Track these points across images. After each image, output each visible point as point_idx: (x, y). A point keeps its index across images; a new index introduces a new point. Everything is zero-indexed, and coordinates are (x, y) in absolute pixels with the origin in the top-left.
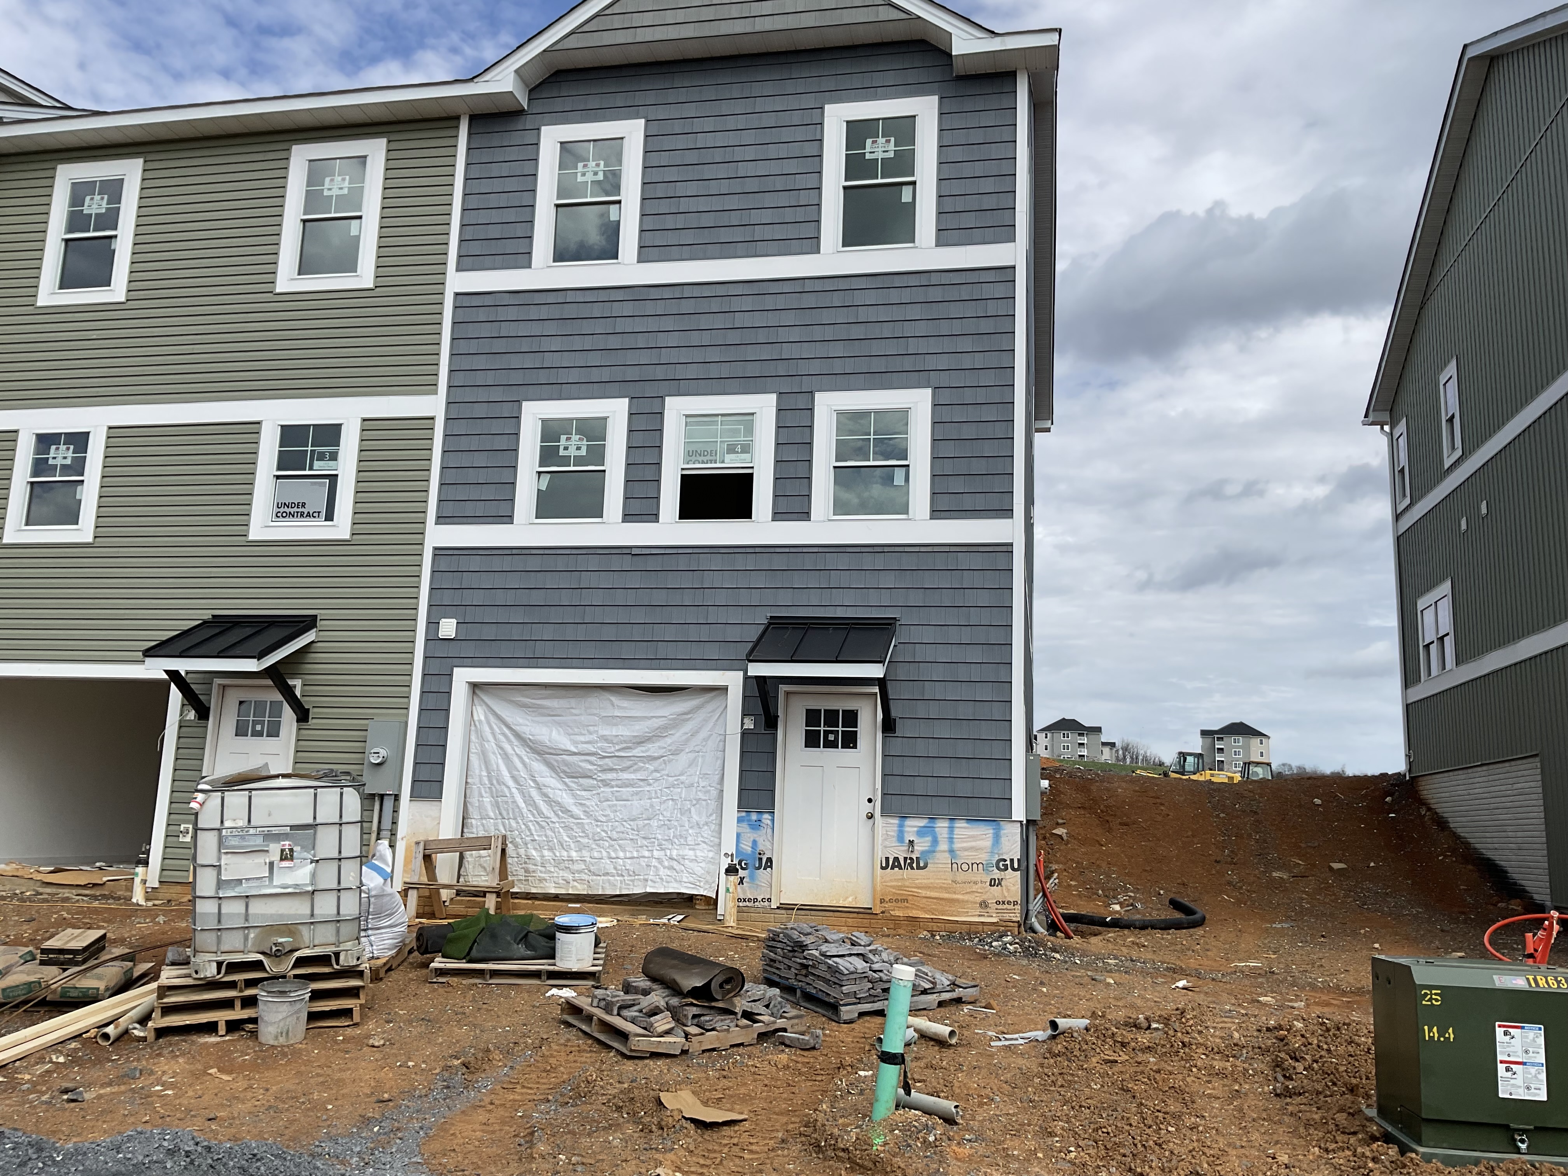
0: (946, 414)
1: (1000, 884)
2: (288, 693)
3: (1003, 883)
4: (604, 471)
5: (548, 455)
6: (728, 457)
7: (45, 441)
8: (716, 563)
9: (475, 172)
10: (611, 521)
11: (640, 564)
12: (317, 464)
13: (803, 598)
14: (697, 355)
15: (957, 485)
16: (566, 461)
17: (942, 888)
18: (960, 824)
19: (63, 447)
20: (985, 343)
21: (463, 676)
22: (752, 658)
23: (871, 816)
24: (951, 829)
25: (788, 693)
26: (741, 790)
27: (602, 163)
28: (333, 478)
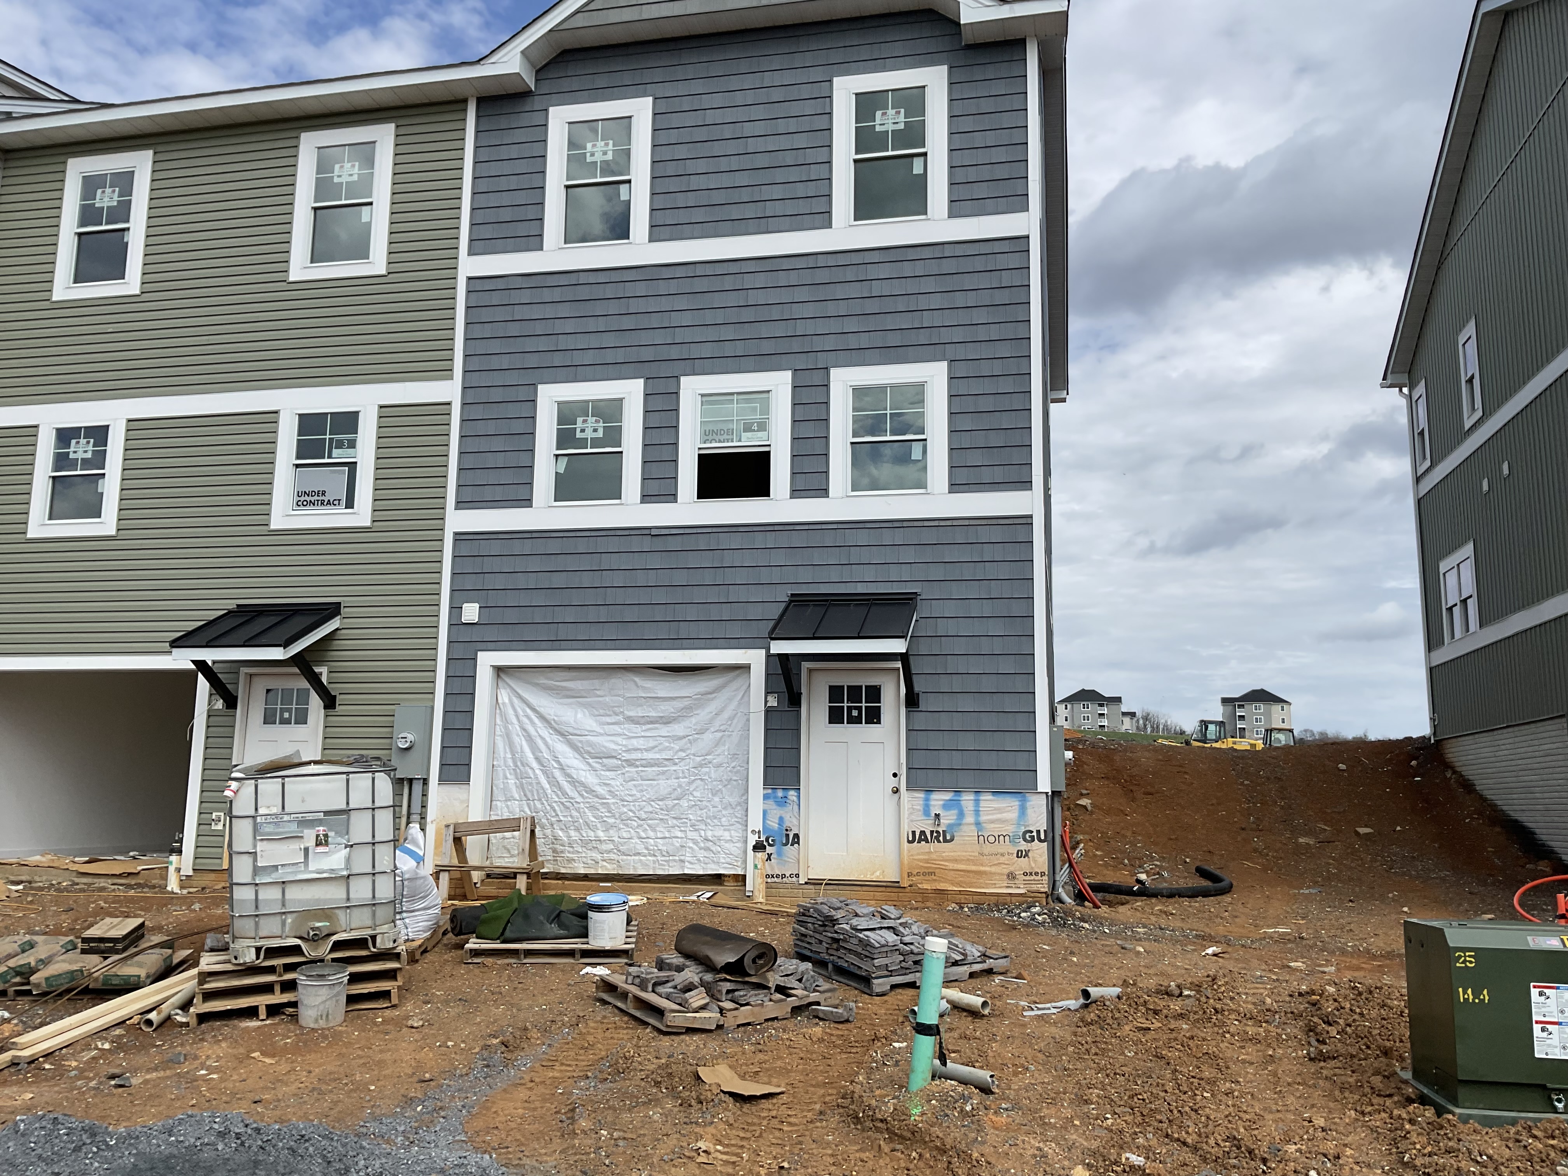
0: (963, 387)
1: (1027, 855)
2: (315, 680)
3: (1030, 854)
4: (621, 452)
5: (565, 438)
6: (744, 435)
7: (65, 436)
8: (736, 541)
9: (484, 155)
10: (629, 502)
11: (659, 544)
12: (336, 452)
13: (823, 575)
14: (711, 334)
15: (975, 459)
16: (583, 443)
17: (968, 861)
18: (986, 797)
19: (83, 441)
20: (1001, 315)
21: (487, 660)
22: (774, 635)
23: (896, 791)
24: (977, 801)
25: (810, 671)
26: (766, 767)
27: (611, 142)
28: (352, 466)
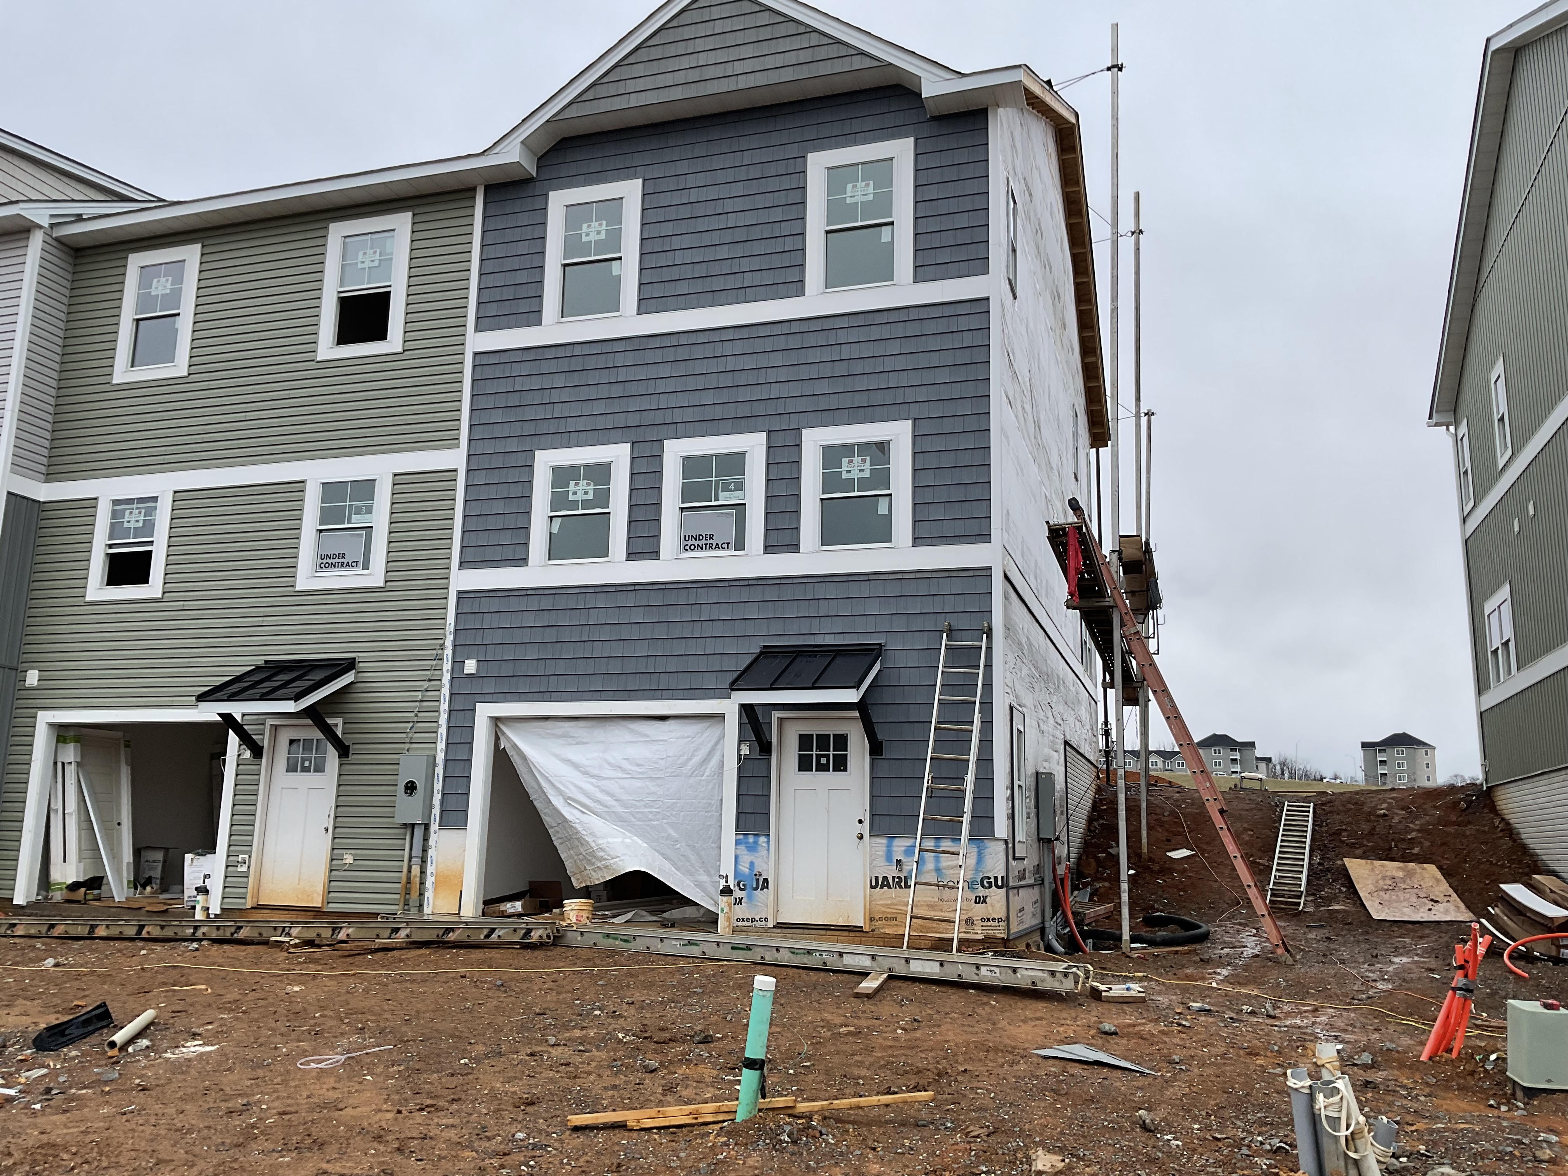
0: (926, 445)
1: (984, 901)
2: (329, 732)
3: (988, 900)
4: (609, 513)
5: (558, 500)
6: (722, 495)
8: (714, 596)
9: (491, 238)
10: (616, 560)
11: (643, 599)
12: (354, 518)
13: (793, 627)
14: (692, 399)
15: (937, 513)
16: (574, 505)
17: (928, 906)
18: (944, 843)
21: (485, 711)
22: (735, 687)
25: (781, 720)
26: (738, 814)
27: (604, 223)
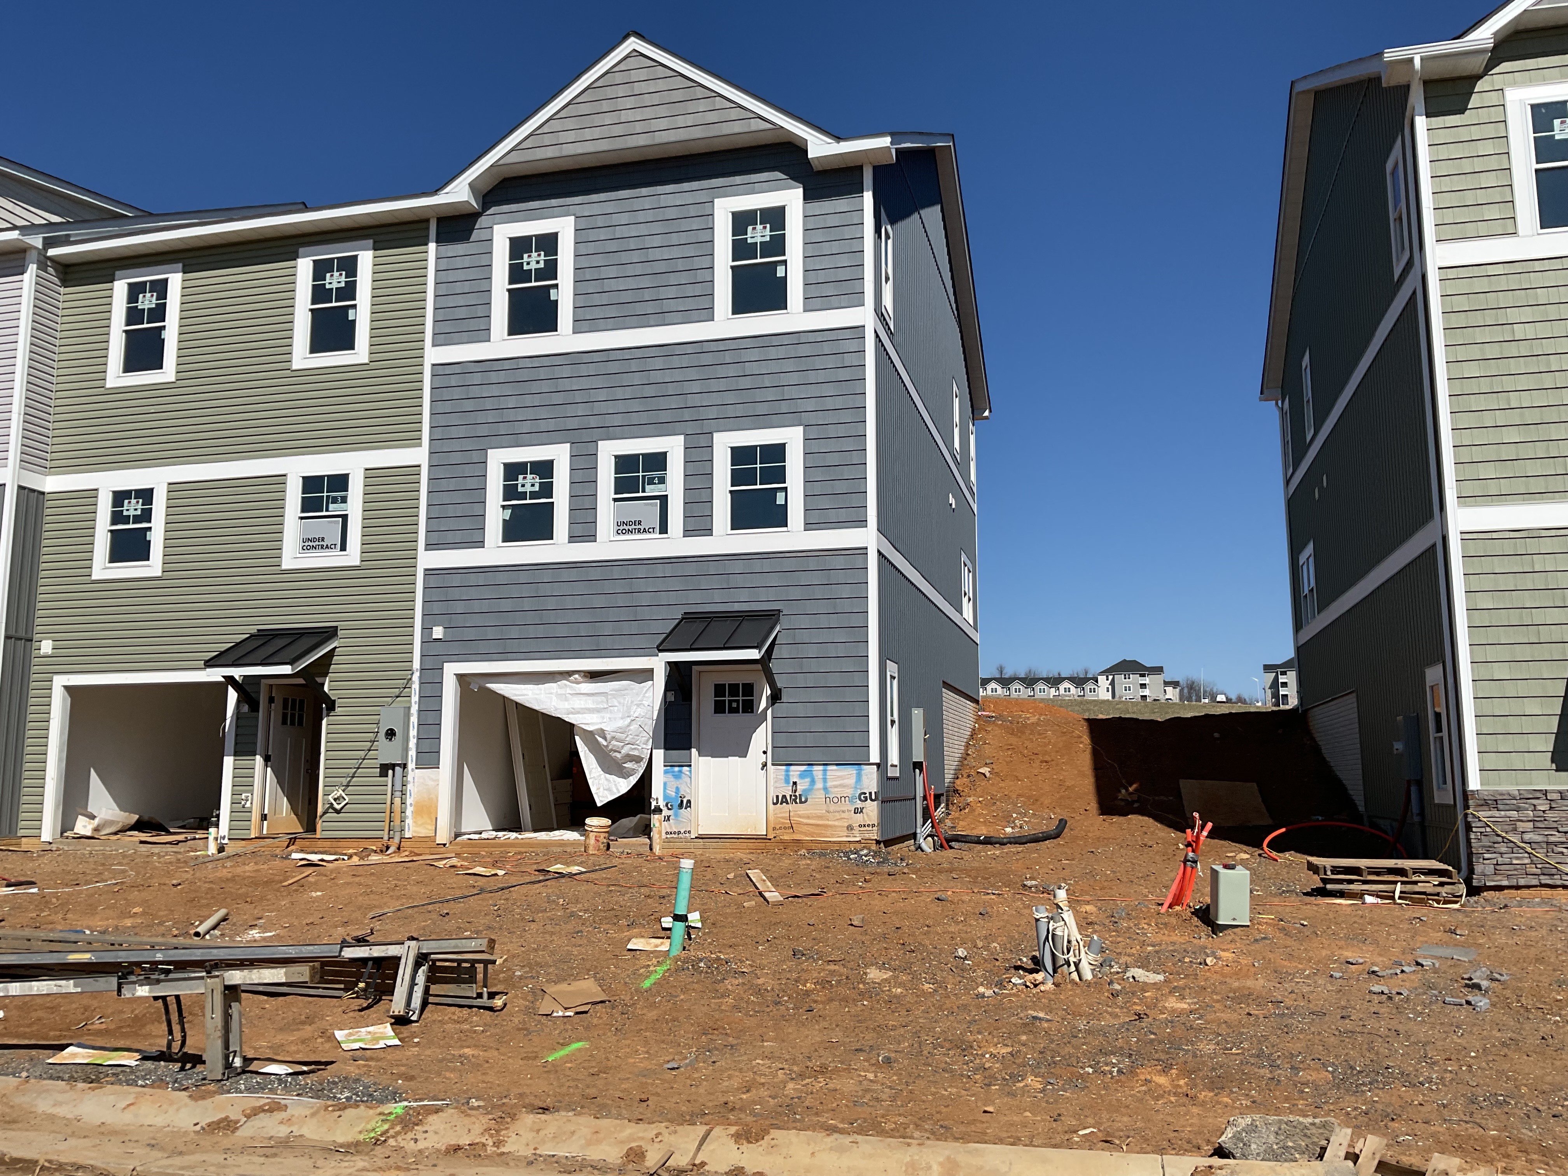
0: (815, 446)
1: (861, 811)
2: (318, 689)
3: (864, 811)
5: (510, 492)
6: (647, 487)
7: (120, 497)
9: (443, 265)
10: (559, 542)
11: (583, 575)
13: (708, 597)
14: (621, 407)
15: (825, 502)
16: (523, 496)
17: (820, 817)
18: (831, 768)
19: (133, 501)
20: (845, 388)
22: (661, 648)
23: (765, 765)
24: (825, 771)
25: (699, 674)
26: (666, 749)
27: (542, 253)
28: (345, 518)
